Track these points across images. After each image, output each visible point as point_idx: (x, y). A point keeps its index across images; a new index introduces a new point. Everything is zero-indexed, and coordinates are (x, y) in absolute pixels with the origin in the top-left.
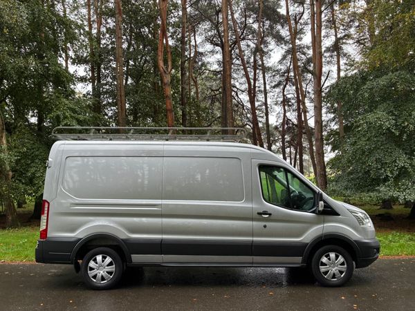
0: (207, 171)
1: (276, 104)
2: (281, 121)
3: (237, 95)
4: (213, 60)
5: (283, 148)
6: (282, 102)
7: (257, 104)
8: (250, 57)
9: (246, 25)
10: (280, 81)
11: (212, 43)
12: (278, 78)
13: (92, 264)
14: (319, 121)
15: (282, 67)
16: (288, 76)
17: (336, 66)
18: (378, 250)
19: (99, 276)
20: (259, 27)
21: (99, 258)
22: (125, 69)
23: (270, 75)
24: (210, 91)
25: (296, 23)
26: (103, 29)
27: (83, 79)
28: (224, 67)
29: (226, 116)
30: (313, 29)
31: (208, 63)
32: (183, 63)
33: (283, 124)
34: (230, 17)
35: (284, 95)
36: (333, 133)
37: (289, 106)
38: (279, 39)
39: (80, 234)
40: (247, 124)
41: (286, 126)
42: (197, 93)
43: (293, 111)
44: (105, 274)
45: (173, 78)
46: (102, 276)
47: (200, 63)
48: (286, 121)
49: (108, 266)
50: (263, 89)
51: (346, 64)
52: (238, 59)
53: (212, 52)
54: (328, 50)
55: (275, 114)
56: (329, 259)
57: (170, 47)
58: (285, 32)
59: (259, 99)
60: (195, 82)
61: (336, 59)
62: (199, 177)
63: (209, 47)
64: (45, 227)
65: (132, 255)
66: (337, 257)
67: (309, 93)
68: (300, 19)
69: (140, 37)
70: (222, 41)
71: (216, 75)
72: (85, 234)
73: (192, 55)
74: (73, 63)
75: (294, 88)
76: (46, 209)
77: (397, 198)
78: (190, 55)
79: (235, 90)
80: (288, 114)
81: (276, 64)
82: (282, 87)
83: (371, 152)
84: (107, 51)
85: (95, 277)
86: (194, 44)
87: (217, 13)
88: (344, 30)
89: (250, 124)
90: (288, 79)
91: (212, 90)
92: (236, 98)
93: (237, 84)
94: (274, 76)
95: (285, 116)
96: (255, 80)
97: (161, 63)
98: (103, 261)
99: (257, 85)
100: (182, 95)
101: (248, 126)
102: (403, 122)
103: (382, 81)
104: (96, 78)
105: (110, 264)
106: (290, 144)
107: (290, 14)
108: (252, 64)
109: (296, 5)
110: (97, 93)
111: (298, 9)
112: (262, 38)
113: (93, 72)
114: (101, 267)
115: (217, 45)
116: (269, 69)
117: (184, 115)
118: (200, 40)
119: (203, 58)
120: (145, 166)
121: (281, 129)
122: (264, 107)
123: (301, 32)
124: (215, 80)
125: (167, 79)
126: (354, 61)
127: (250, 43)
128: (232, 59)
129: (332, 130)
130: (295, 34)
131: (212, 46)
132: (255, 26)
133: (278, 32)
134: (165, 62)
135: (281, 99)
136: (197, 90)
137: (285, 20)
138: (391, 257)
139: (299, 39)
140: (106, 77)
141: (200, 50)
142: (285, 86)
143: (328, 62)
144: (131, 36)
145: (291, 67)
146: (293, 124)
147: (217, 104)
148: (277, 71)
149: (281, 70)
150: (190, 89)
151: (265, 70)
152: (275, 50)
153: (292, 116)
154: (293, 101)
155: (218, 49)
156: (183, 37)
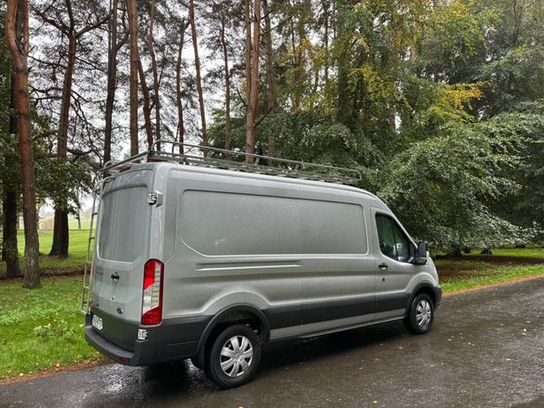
19: (236, 366)
44: (242, 363)
46: (240, 366)
56: (422, 307)
64: (156, 305)
65: (271, 331)
76: (159, 274)
85: (230, 370)
97: (12, 35)
98: (240, 345)
105: (248, 348)
125: (23, 63)
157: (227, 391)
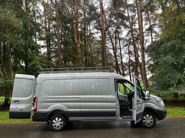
0: (97, 84)
1: (126, 54)
2: (128, 61)
3: (108, 50)
4: (98, 36)
5: (130, 72)
6: (128, 53)
7: (117, 54)
8: (113, 34)
9: (111, 21)
10: (127, 44)
11: (97, 29)
12: (126, 43)
13: (54, 121)
14: (144, 61)
15: (128, 38)
16: (130, 41)
17: (151, 37)
18: (166, 113)
19: (57, 126)
20: (117, 21)
21: (57, 119)
22: (60, 41)
23: (122, 41)
24: (96, 49)
25: (133, 19)
26: (51, 26)
27: (43, 47)
28: (102, 39)
29: (104, 60)
30: (139, 23)
31: (96, 37)
32: (85, 38)
33: (129, 62)
34: (104, 18)
35: (129, 50)
36: (151, 65)
37: (131, 54)
38: (126, 26)
39: (49, 109)
40: (113, 63)
41: (130, 63)
42: (91, 50)
43: (133, 56)
44: (59, 125)
45: (81, 45)
46: (58, 126)
47: (92, 38)
48: (130, 61)
49: (60, 122)
50: (119, 47)
51: (155, 36)
52: (108, 35)
53: (97, 33)
54: (147, 30)
55: (125, 58)
56: (146, 117)
57: (80, 32)
58: (128, 23)
59: (118, 52)
60: (90, 46)
61: (150, 34)
62: (93, 86)
63: (96, 30)
64: (36, 107)
65: (69, 117)
66: (149, 116)
67: (140, 48)
68: (134, 17)
69: (66, 28)
70: (101, 28)
71: (99, 42)
72: (51, 110)
73: (89, 34)
74: (39, 40)
75: (133, 46)
76: (36, 100)
77: (178, 93)
78: (88, 34)
79: (108, 48)
80: (131, 58)
81: (125, 37)
82: (128, 46)
83: (166, 73)
84: (53, 34)
85: (55, 126)
86: (89, 30)
87: (99, 17)
88: (153, 21)
89: (115, 63)
90: (130, 43)
91: (98, 49)
92: (108, 52)
93: (108, 46)
94: (124, 42)
95: (130, 59)
96: (116, 44)
97: (76, 39)
98: (58, 120)
99: (117, 46)
100: (85, 52)
101: (114, 63)
102: (179, 61)
103: (169, 44)
104: (48, 46)
105: (61, 121)
106: (133, 70)
107: (129, 16)
108: (115, 37)
109: (132, 12)
110: (49, 52)
111: (133, 14)
112: (118, 26)
113: (47, 43)
114: (57, 122)
115: (99, 30)
116: (122, 39)
117: (86, 60)
118: (92, 28)
119: (93, 35)
120: (70, 82)
121: (128, 64)
122: (120, 55)
123: (135, 23)
124: (99, 44)
125: (79, 46)
126: (158, 34)
127: (113, 28)
128: (106, 35)
129: (151, 64)
130: (133, 24)
131: (97, 30)
132: (115, 21)
133: (125, 23)
134: (78, 38)
135: (128, 52)
136: (91, 49)
137: (128, 18)
138: (174, 117)
139: (134, 26)
140: (52, 45)
141: (92, 32)
142: (129, 46)
143: (147, 35)
144: (62, 28)
145: (131, 38)
146: (133, 62)
147: (100, 54)
148: (125, 39)
149: (127, 39)
150: (88, 49)
151: (120, 39)
152: (124, 31)
153: (133, 59)
154: (133, 52)
155: (99, 31)
156: (85, 27)
157: (54, 132)
